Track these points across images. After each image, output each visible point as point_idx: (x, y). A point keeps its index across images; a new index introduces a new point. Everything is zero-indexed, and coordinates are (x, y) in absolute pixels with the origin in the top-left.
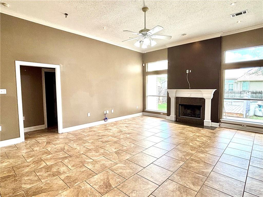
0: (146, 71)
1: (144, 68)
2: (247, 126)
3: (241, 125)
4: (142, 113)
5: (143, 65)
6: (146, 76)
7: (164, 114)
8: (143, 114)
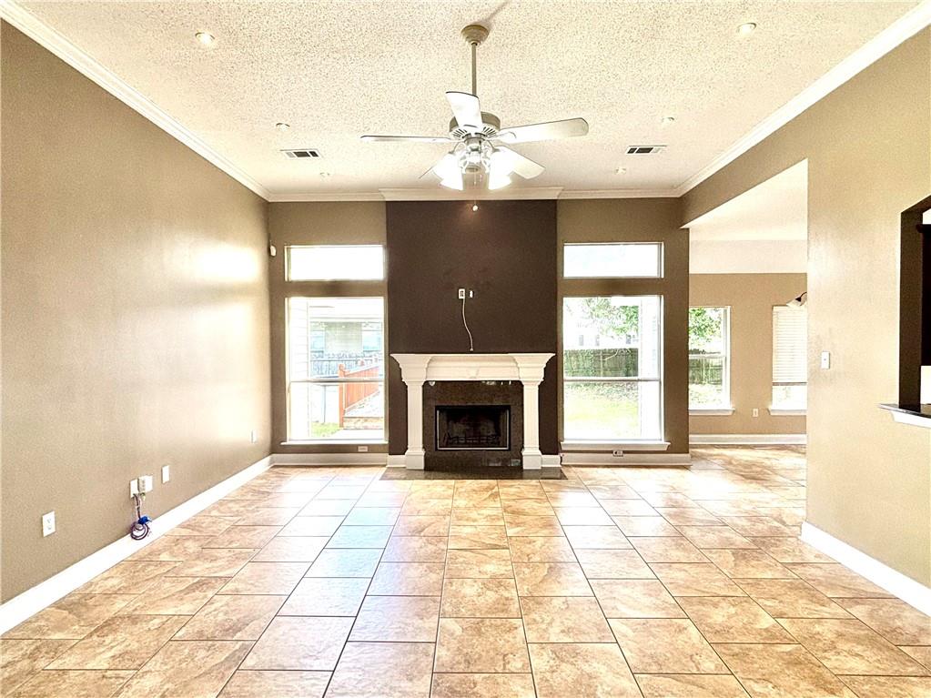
0: (286, 279)
1: (275, 268)
2: (624, 452)
3: (611, 452)
4: (268, 458)
5: (269, 251)
6: (286, 299)
7: (373, 449)
8: (271, 462)
